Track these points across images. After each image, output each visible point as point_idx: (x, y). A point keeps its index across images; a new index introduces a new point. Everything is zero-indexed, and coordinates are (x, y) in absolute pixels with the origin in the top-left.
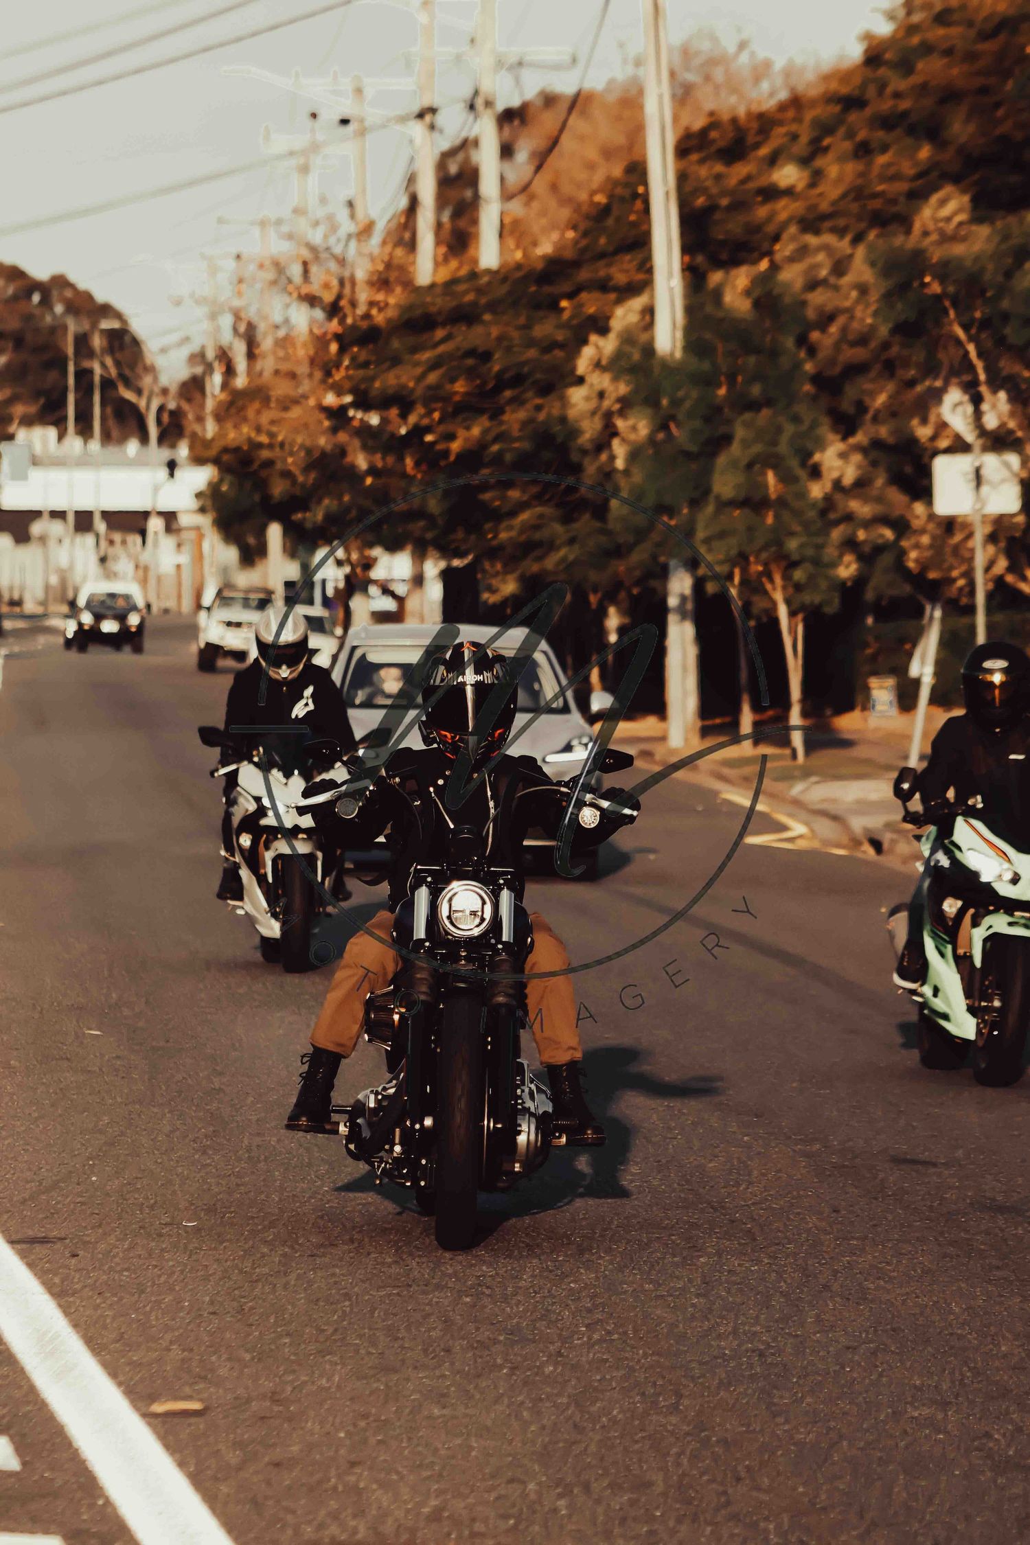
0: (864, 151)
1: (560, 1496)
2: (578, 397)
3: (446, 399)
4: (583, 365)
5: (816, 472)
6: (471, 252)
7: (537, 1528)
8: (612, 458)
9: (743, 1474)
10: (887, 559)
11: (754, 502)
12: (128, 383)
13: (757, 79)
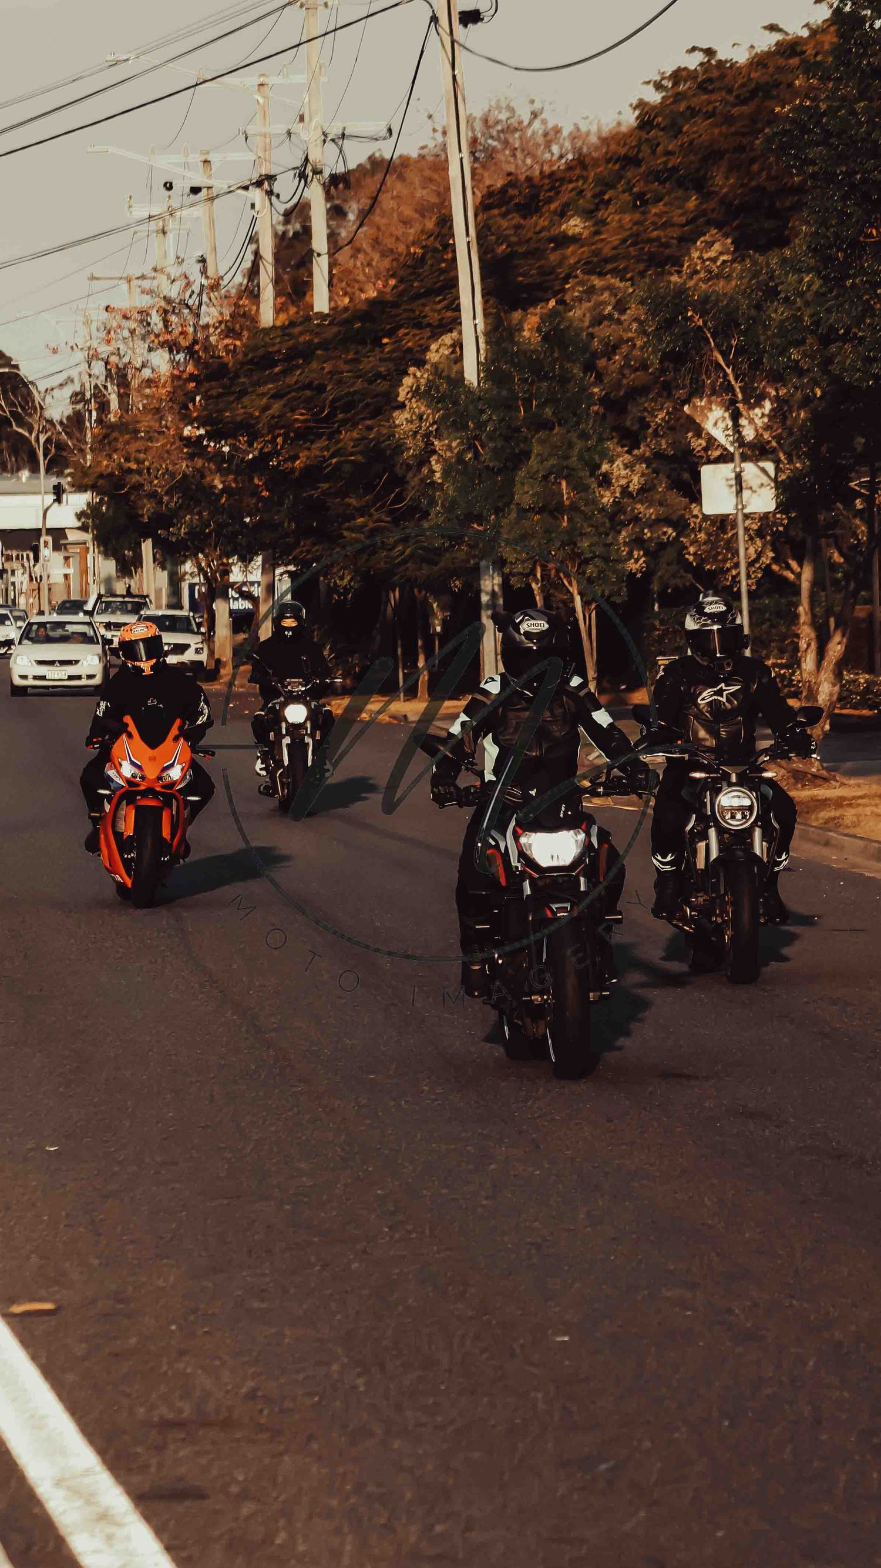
0: (641, 201)
1: (359, 1375)
2: (401, 418)
3: (288, 427)
4: (403, 394)
5: (606, 481)
6: (307, 298)
7: (338, 1403)
8: (432, 472)
9: (518, 1351)
10: (670, 553)
11: (552, 508)
12: (21, 423)
13: (548, 145)
